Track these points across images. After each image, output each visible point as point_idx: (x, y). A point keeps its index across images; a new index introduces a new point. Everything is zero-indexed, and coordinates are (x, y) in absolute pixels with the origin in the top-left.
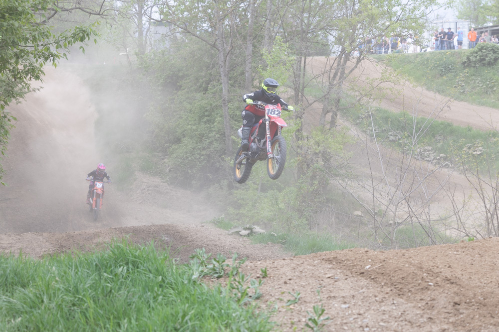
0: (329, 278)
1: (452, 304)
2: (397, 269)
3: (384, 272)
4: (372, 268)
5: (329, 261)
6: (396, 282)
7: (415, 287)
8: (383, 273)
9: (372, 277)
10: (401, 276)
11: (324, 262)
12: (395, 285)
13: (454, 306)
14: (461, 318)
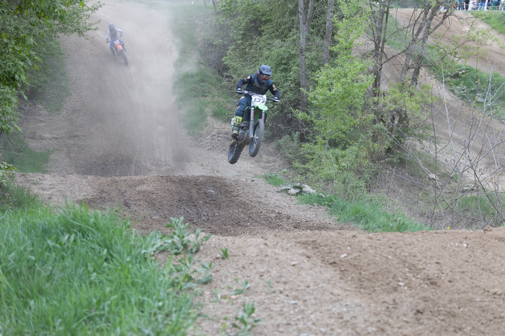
0: (294, 265)
1: (415, 311)
2: (371, 262)
3: (357, 263)
4: (347, 258)
5: (305, 244)
6: (364, 278)
7: (381, 286)
8: (355, 265)
9: (343, 269)
10: (372, 271)
11: (298, 245)
12: (362, 282)
13: (415, 314)
14: (419, 330)
